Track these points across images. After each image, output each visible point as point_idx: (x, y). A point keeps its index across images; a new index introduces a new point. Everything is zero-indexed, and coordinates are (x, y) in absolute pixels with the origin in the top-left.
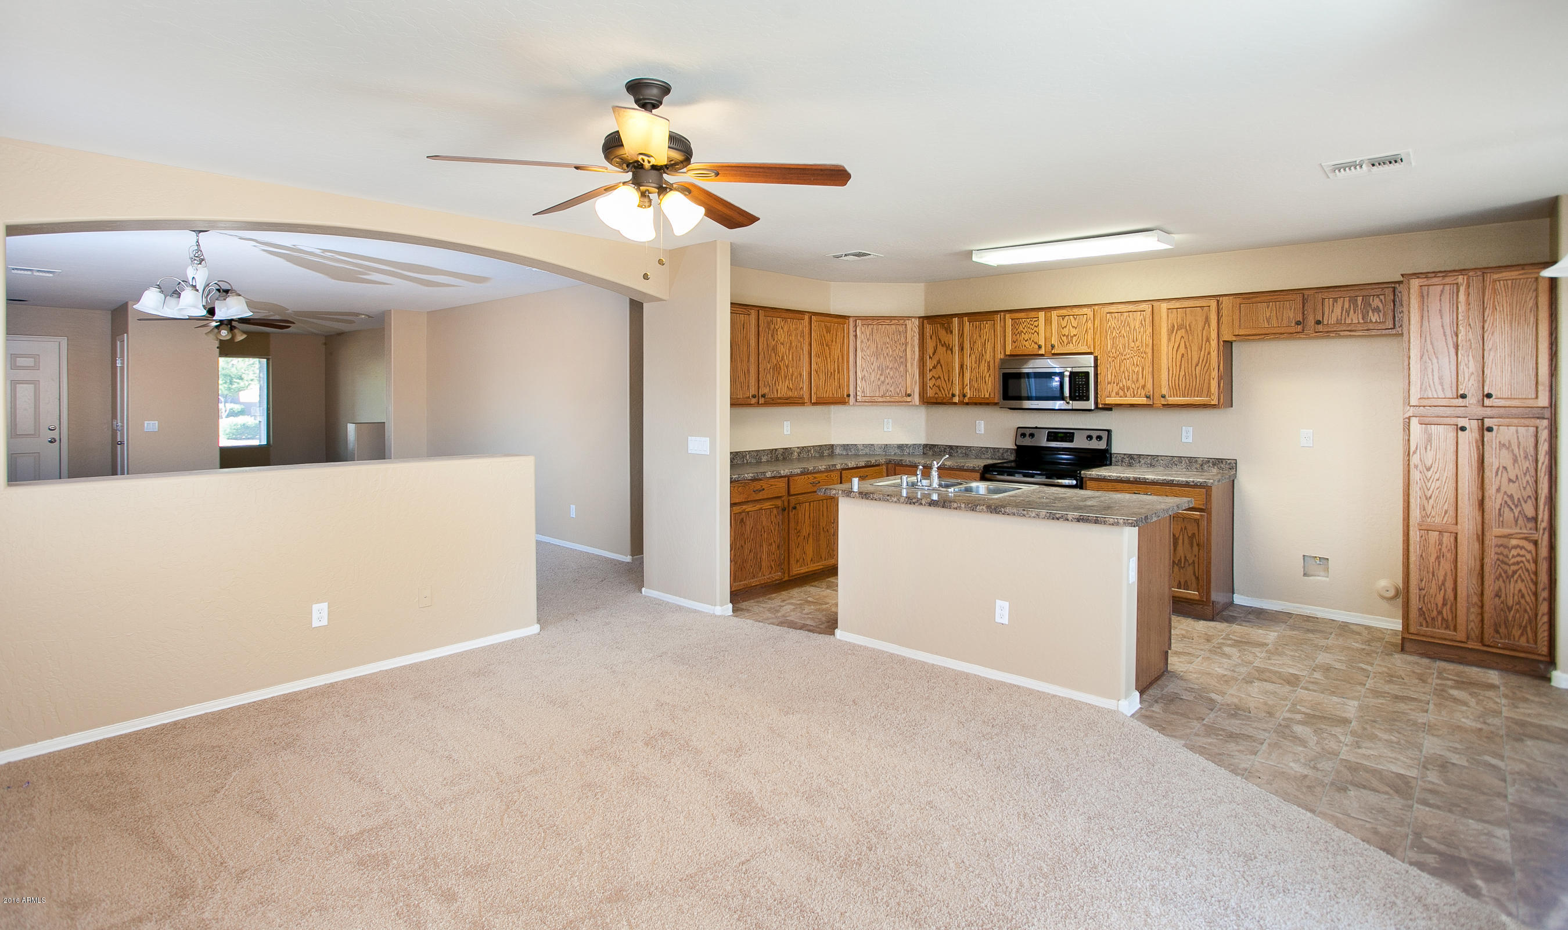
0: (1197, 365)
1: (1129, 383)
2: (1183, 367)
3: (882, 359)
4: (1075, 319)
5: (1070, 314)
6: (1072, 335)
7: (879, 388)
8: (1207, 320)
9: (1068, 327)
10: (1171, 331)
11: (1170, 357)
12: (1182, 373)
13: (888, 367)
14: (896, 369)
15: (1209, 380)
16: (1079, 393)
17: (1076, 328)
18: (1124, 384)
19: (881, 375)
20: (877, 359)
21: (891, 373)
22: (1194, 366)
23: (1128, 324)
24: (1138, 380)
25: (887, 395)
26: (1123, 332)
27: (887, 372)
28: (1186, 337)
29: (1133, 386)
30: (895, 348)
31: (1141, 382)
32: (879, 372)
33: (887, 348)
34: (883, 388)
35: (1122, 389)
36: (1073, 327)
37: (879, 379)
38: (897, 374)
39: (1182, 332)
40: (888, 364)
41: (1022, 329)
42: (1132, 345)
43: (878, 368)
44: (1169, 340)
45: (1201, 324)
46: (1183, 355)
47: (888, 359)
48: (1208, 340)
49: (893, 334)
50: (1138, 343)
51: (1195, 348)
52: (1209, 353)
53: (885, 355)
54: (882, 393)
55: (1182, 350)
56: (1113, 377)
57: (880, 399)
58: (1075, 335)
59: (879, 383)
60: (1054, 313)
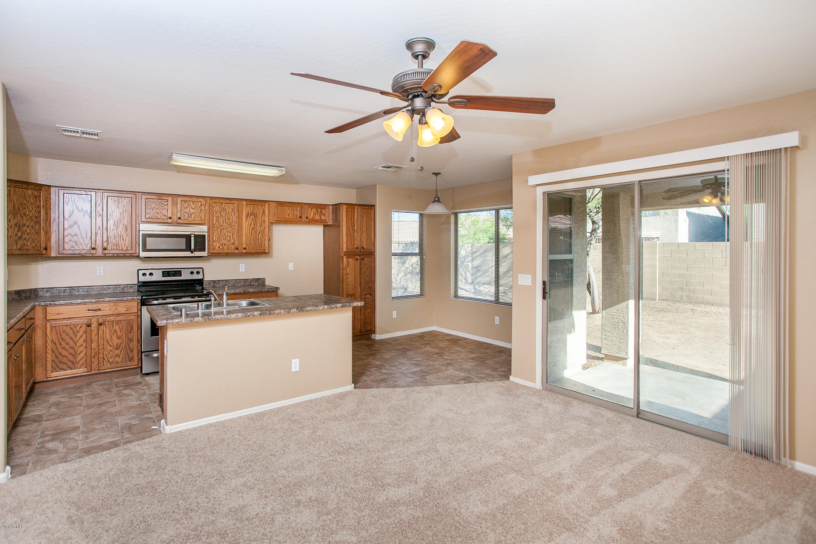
0: (259, 233)
1: (226, 242)
2: (253, 235)
3: (19, 217)
4: (194, 204)
5: (189, 200)
6: (191, 213)
7: (16, 243)
8: (264, 212)
9: (188, 208)
10: (247, 216)
11: (247, 229)
12: (252, 237)
13: (25, 225)
14: (32, 227)
15: (265, 241)
16: (199, 247)
17: (194, 209)
18: (223, 242)
19: (18, 231)
20: (14, 217)
21: (28, 230)
22: (258, 233)
23: (225, 210)
24: (230, 240)
25: (24, 248)
26: (222, 213)
27: (24, 229)
28: (254, 220)
29: (228, 243)
30: (31, 209)
31: (232, 241)
32: (17, 229)
33: (24, 208)
34: (20, 243)
35: (222, 245)
36: (192, 208)
37: (16, 235)
38: (33, 231)
39: (252, 217)
40: (25, 222)
41: (155, 206)
42: (227, 221)
43: (16, 225)
44: (246, 220)
45: (261, 213)
46: (253, 228)
47: (24, 218)
48: (264, 222)
49: (30, 197)
50: (230, 221)
51: (258, 225)
52: (265, 228)
53: (22, 214)
54: (19, 247)
55: (252, 226)
56: (217, 238)
57: (18, 252)
58: (193, 213)
59: (16, 238)
60: (179, 199)
